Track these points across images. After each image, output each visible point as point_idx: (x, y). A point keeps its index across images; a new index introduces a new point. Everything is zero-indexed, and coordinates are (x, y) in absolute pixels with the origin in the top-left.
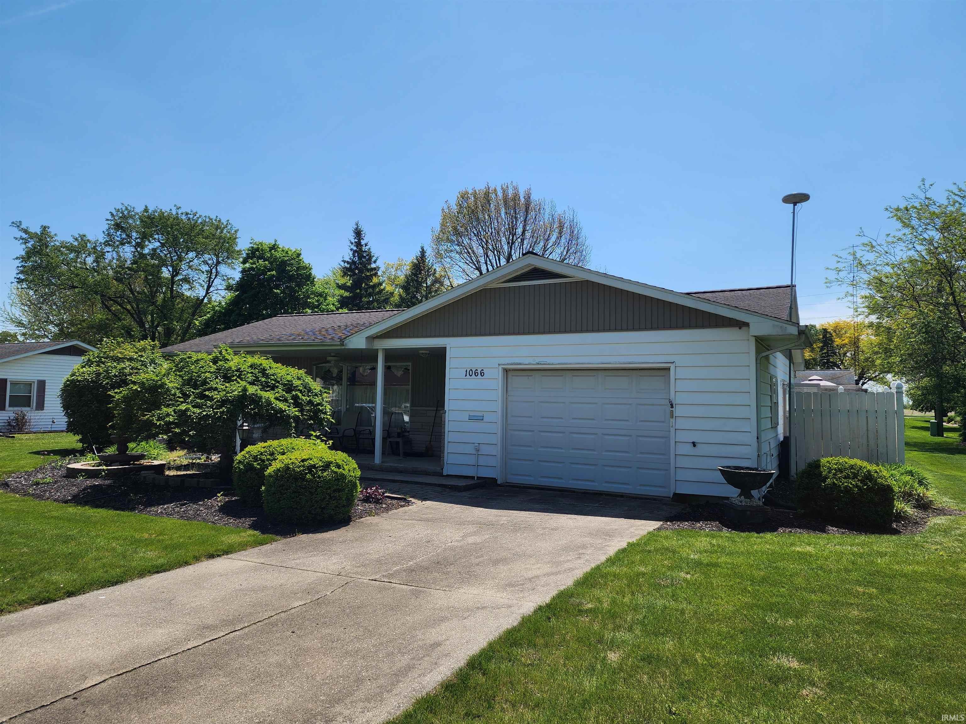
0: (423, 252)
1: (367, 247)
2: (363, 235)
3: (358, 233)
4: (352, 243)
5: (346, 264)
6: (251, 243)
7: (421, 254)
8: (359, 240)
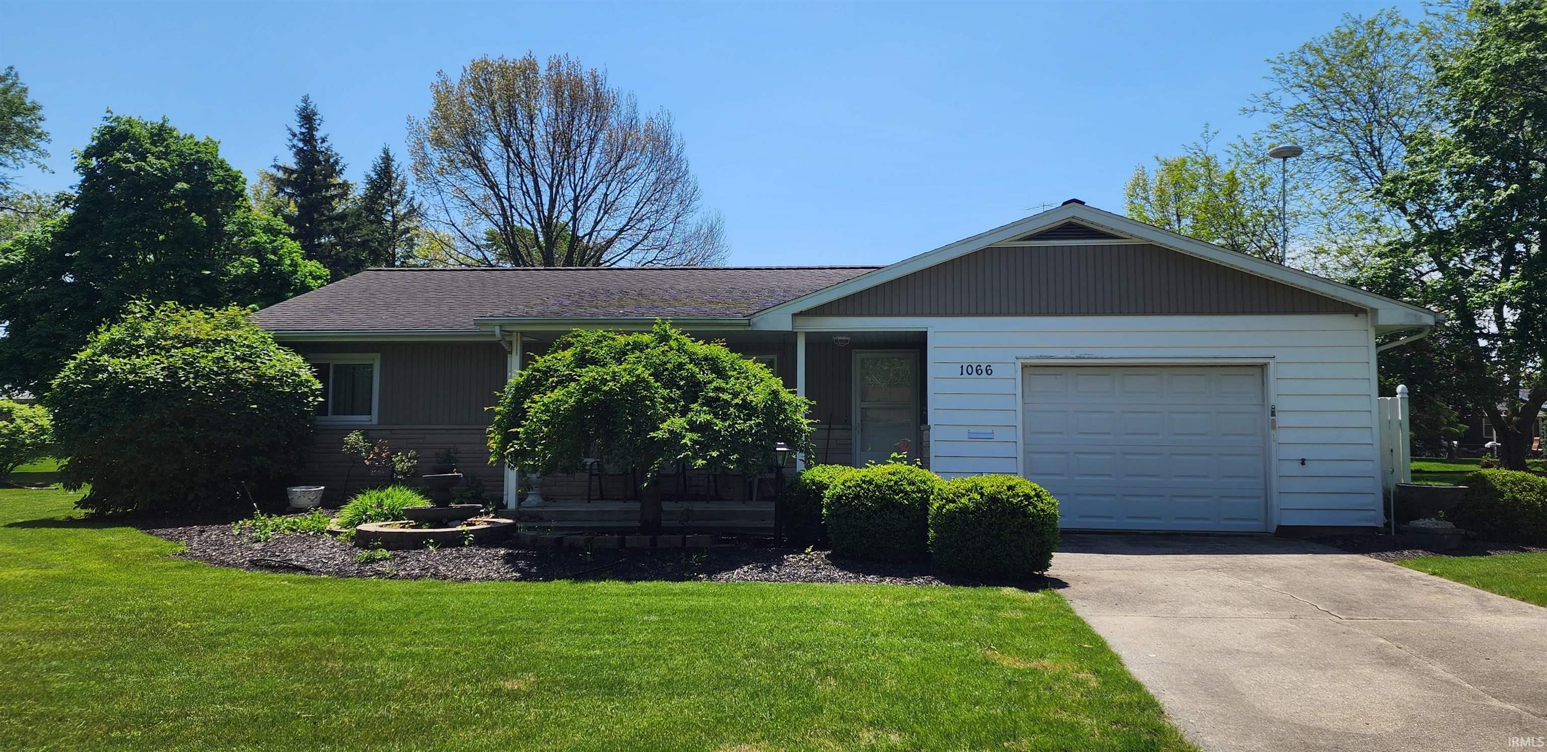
0: (387, 159)
1: (325, 145)
2: (318, 122)
3: (308, 118)
4: (294, 135)
5: (281, 172)
6: (106, 118)
7: (384, 163)
8: (311, 129)
